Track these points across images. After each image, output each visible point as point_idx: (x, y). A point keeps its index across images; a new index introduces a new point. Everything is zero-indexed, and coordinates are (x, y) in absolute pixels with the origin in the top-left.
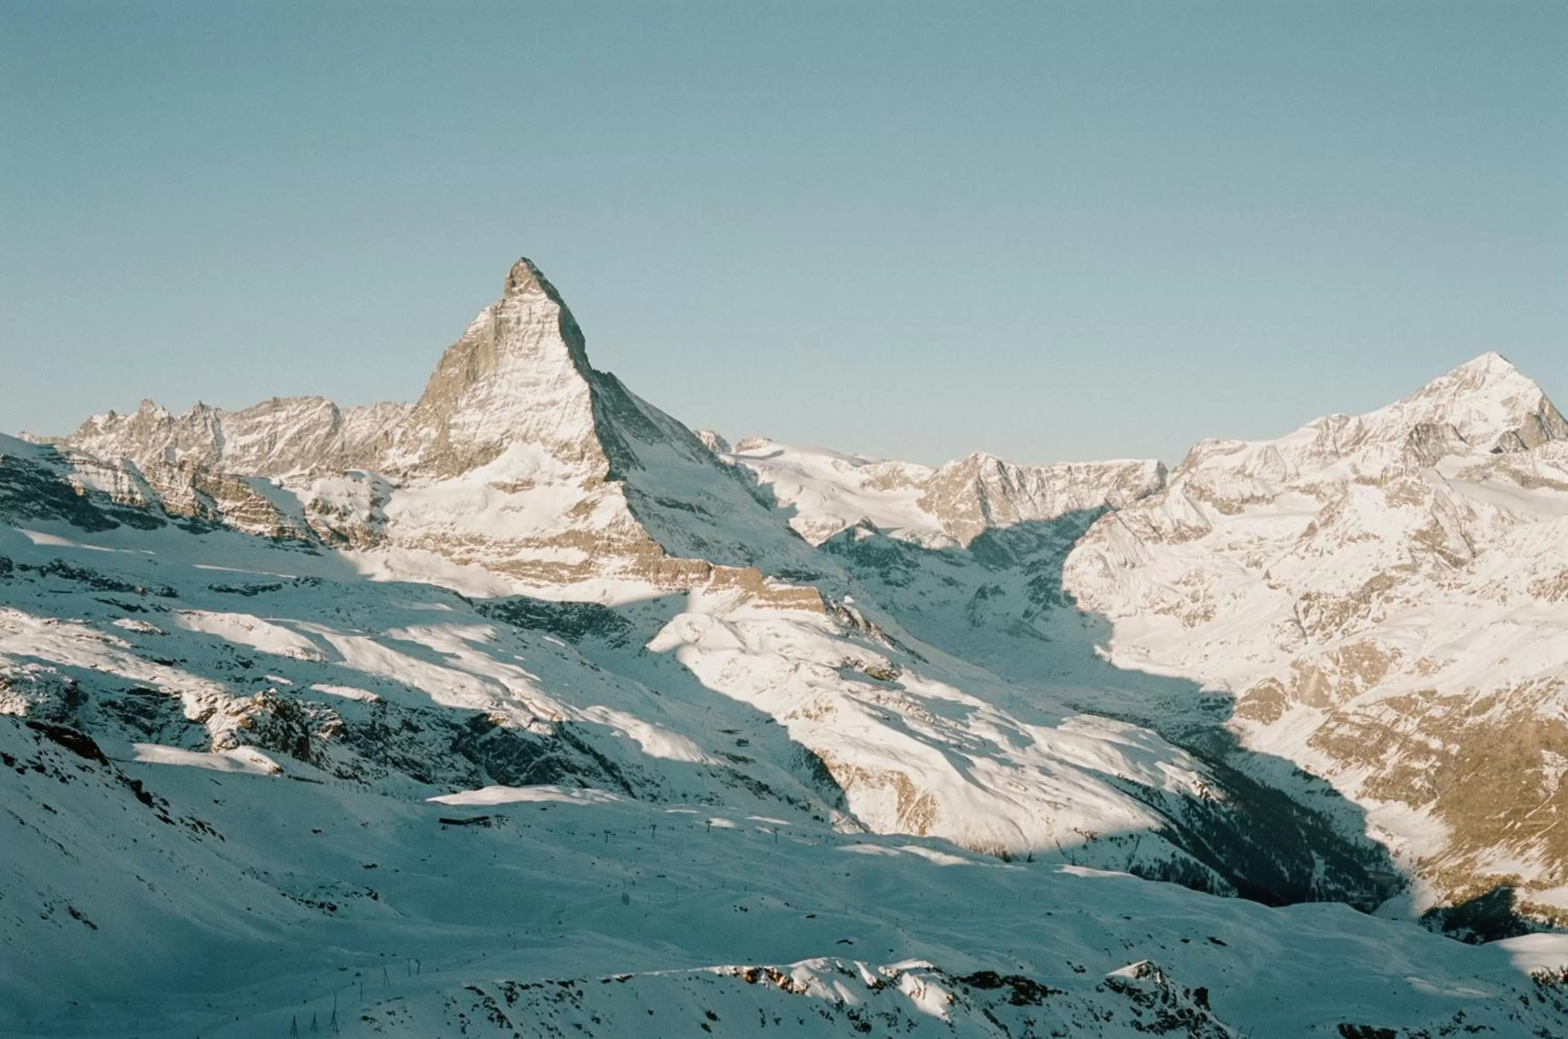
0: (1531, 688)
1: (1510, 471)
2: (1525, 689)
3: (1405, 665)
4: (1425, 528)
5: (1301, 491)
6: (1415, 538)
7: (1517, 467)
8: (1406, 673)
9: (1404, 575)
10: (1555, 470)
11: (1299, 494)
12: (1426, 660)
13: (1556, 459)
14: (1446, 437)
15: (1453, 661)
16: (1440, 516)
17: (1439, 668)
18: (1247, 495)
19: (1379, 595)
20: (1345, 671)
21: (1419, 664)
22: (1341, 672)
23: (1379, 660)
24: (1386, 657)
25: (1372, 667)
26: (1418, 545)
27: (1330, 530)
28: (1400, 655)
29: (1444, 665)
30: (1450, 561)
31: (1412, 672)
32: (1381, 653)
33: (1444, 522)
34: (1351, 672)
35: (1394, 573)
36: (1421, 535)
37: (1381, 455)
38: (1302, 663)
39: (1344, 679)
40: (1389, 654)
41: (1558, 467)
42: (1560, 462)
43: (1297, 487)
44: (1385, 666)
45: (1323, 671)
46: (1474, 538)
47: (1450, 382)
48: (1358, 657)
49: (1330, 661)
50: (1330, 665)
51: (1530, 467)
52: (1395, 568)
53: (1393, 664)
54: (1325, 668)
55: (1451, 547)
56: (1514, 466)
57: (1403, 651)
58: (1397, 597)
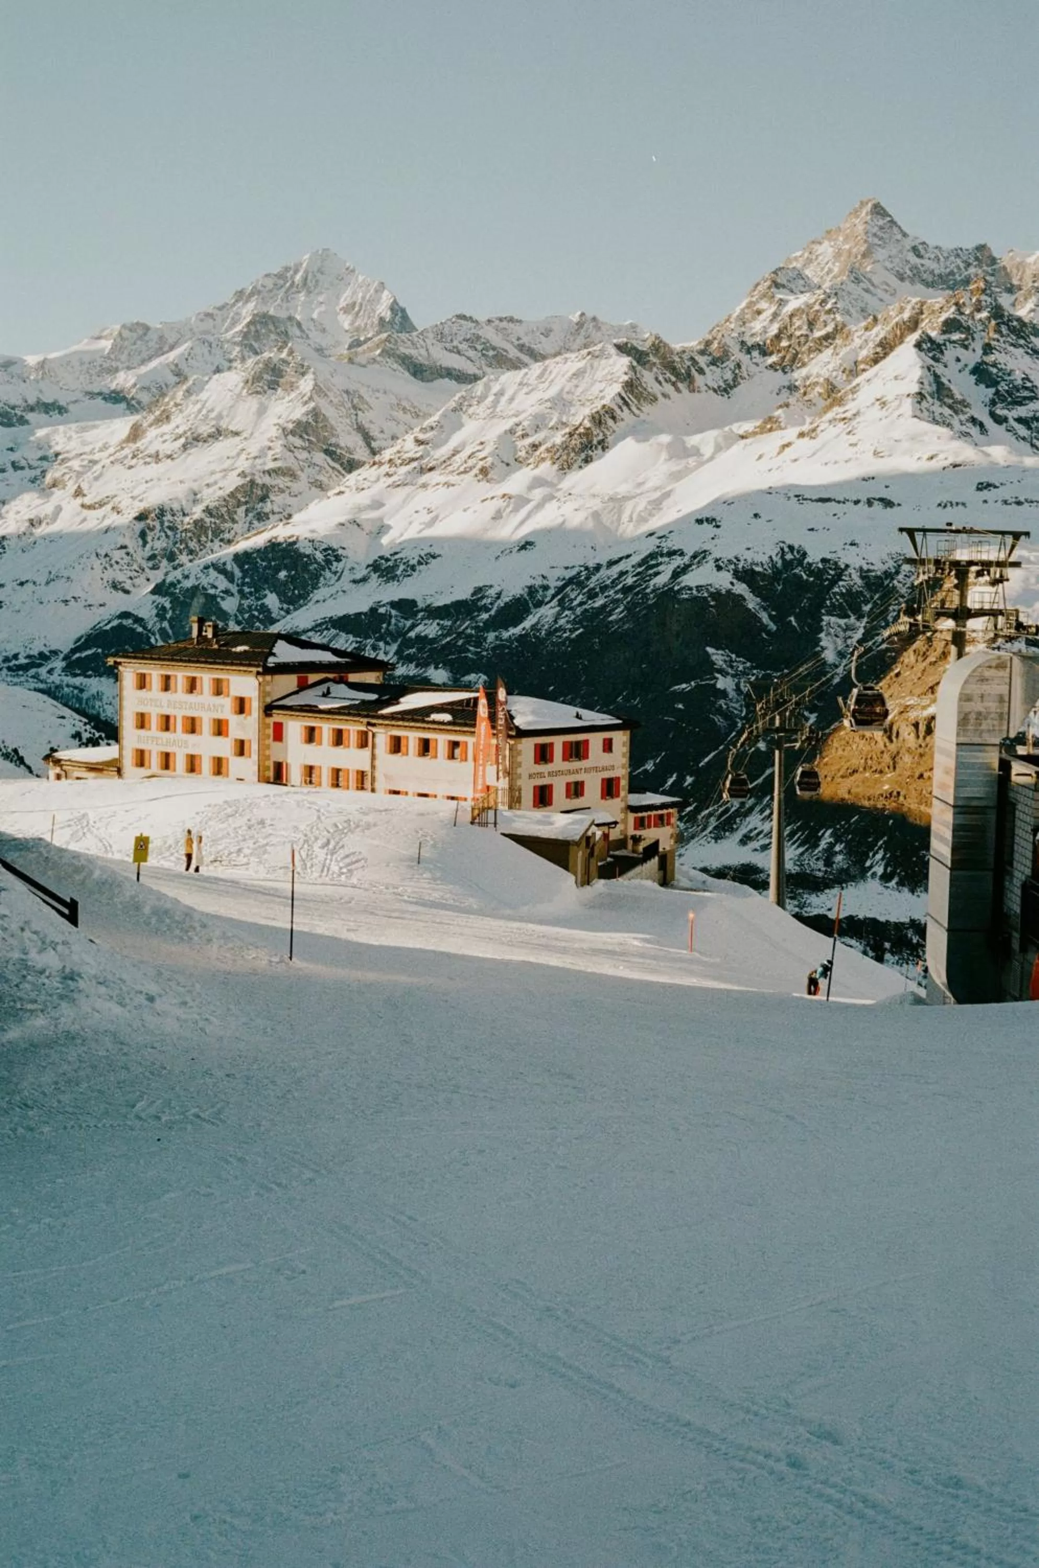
0: (598, 575)
1: (399, 357)
2: (588, 578)
3: (346, 573)
4: (304, 419)
5: (105, 399)
6: (293, 432)
7: (407, 352)
8: (355, 582)
9: (281, 482)
10: (457, 356)
11: (103, 402)
12: (387, 560)
13: (455, 343)
14: (290, 333)
15: (434, 557)
16: (323, 404)
17: (413, 568)
18: (32, 401)
19: (247, 511)
20: (246, 590)
21: (375, 567)
22: (241, 592)
23: (305, 567)
24: (316, 562)
25: (292, 579)
26: (298, 442)
27: (166, 428)
28: (338, 559)
29: (420, 563)
30: (342, 465)
31: (364, 580)
32: (308, 556)
33: (329, 412)
34: (257, 591)
35: (267, 480)
36: (301, 429)
37: (210, 352)
38: (173, 585)
39: (246, 603)
40: (319, 556)
41: (459, 353)
42: (461, 347)
43: (100, 394)
44: (316, 577)
45: (212, 591)
46: (371, 434)
47: (275, 285)
48: (269, 567)
49: (222, 577)
50: (223, 583)
51: (423, 352)
52: (269, 472)
53: (328, 574)
54: (216, 587)
55: (342, 445)
56: (403, 350)
57: (340, 552)
58: (273, 513)
